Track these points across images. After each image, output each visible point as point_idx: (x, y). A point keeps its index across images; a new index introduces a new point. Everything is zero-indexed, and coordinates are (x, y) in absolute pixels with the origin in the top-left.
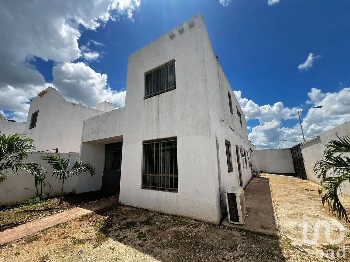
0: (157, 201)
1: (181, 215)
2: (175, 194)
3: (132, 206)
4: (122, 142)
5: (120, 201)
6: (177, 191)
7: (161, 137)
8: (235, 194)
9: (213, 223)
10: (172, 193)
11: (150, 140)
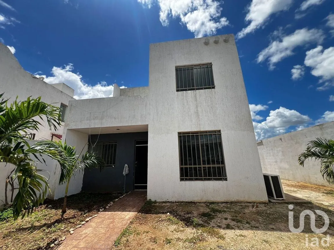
0: (203, 192)
1: (233, 200)
2: (225, 182)
3: (169, 202)
4: (147, 132)
5: (148, 199)
6: (226, 180)
7: (202, 130)
8: (277, 176)
9: (265, 202)
10: (220, 182)
11: (189, 132)
